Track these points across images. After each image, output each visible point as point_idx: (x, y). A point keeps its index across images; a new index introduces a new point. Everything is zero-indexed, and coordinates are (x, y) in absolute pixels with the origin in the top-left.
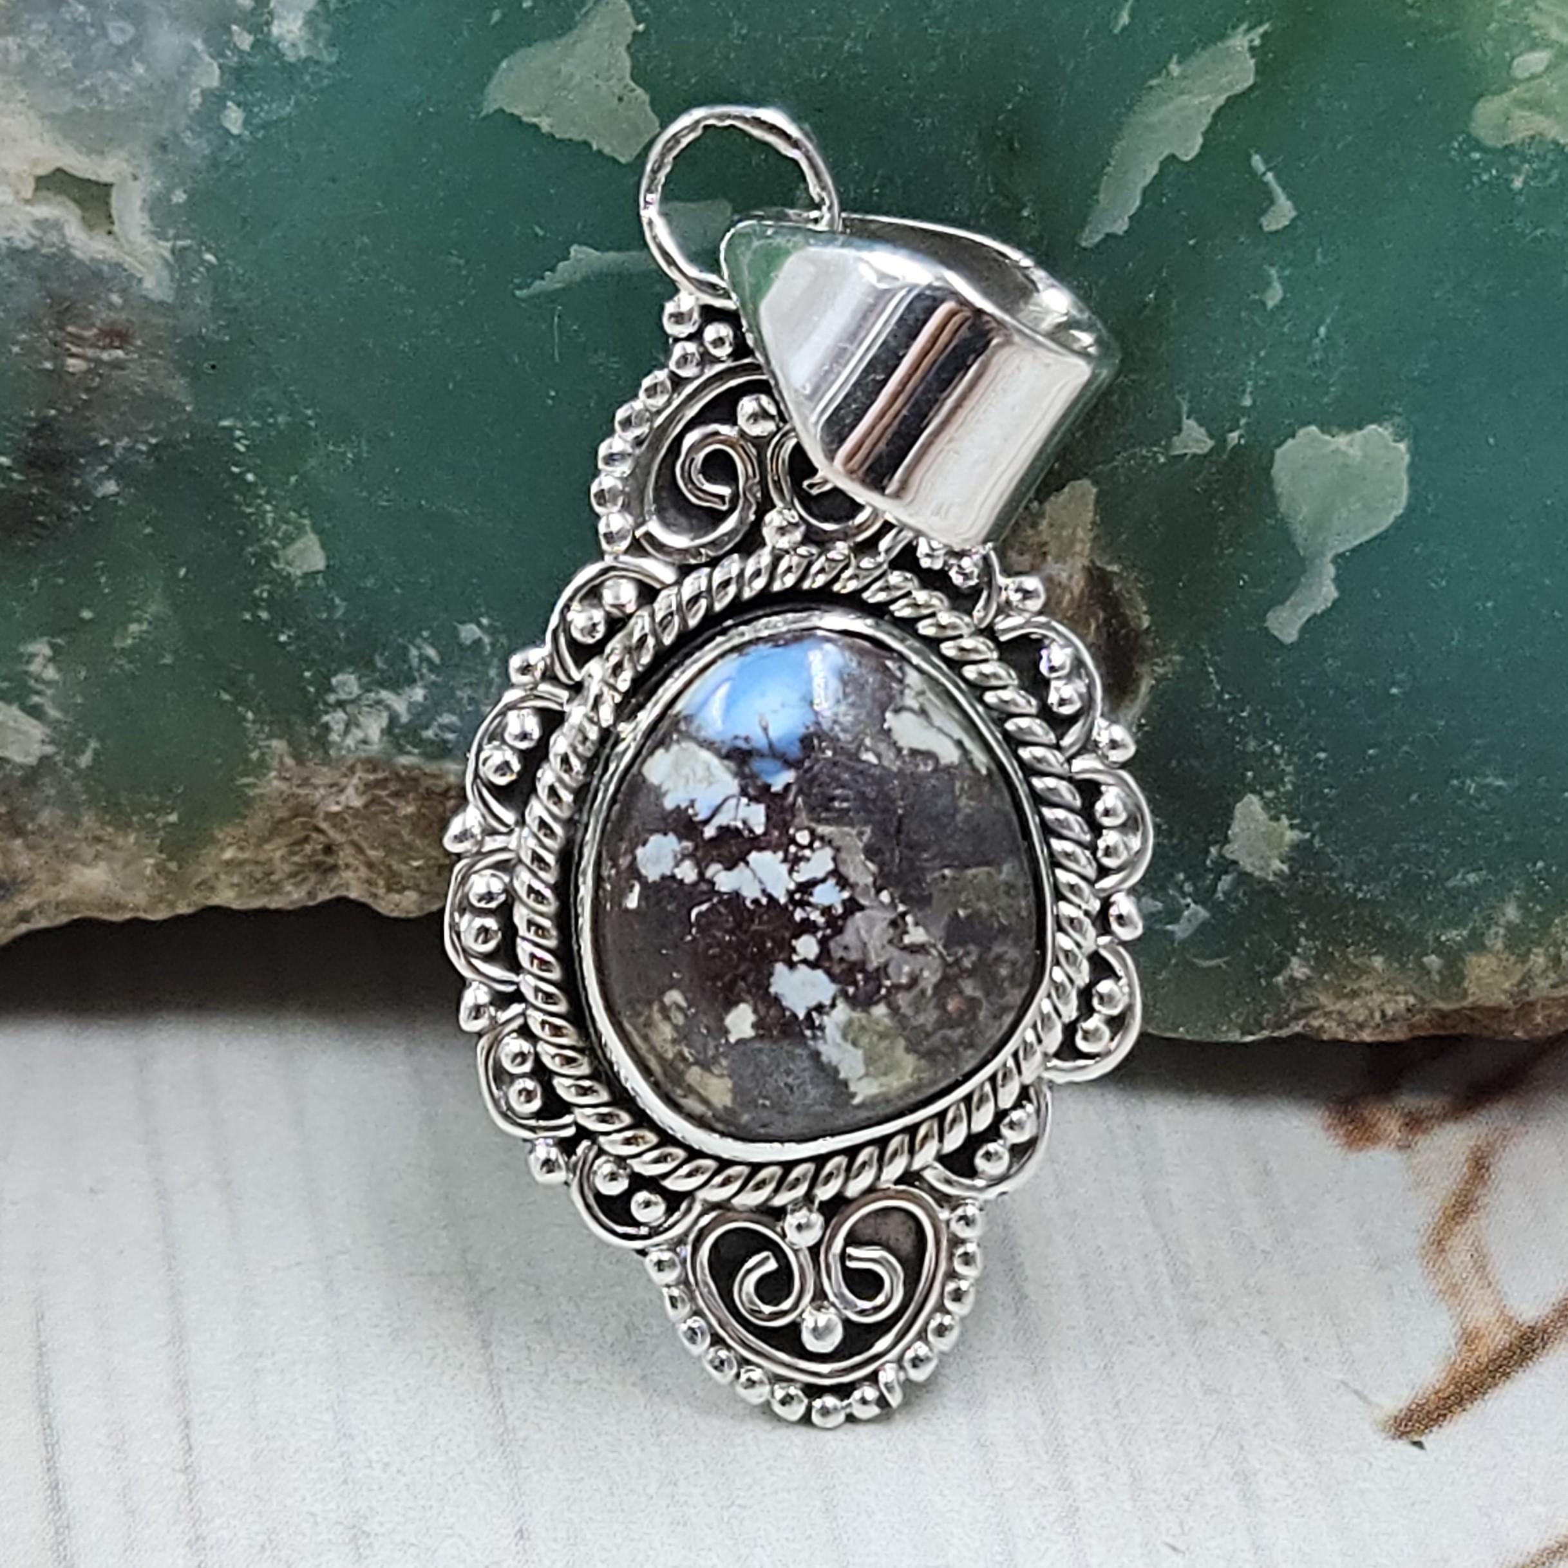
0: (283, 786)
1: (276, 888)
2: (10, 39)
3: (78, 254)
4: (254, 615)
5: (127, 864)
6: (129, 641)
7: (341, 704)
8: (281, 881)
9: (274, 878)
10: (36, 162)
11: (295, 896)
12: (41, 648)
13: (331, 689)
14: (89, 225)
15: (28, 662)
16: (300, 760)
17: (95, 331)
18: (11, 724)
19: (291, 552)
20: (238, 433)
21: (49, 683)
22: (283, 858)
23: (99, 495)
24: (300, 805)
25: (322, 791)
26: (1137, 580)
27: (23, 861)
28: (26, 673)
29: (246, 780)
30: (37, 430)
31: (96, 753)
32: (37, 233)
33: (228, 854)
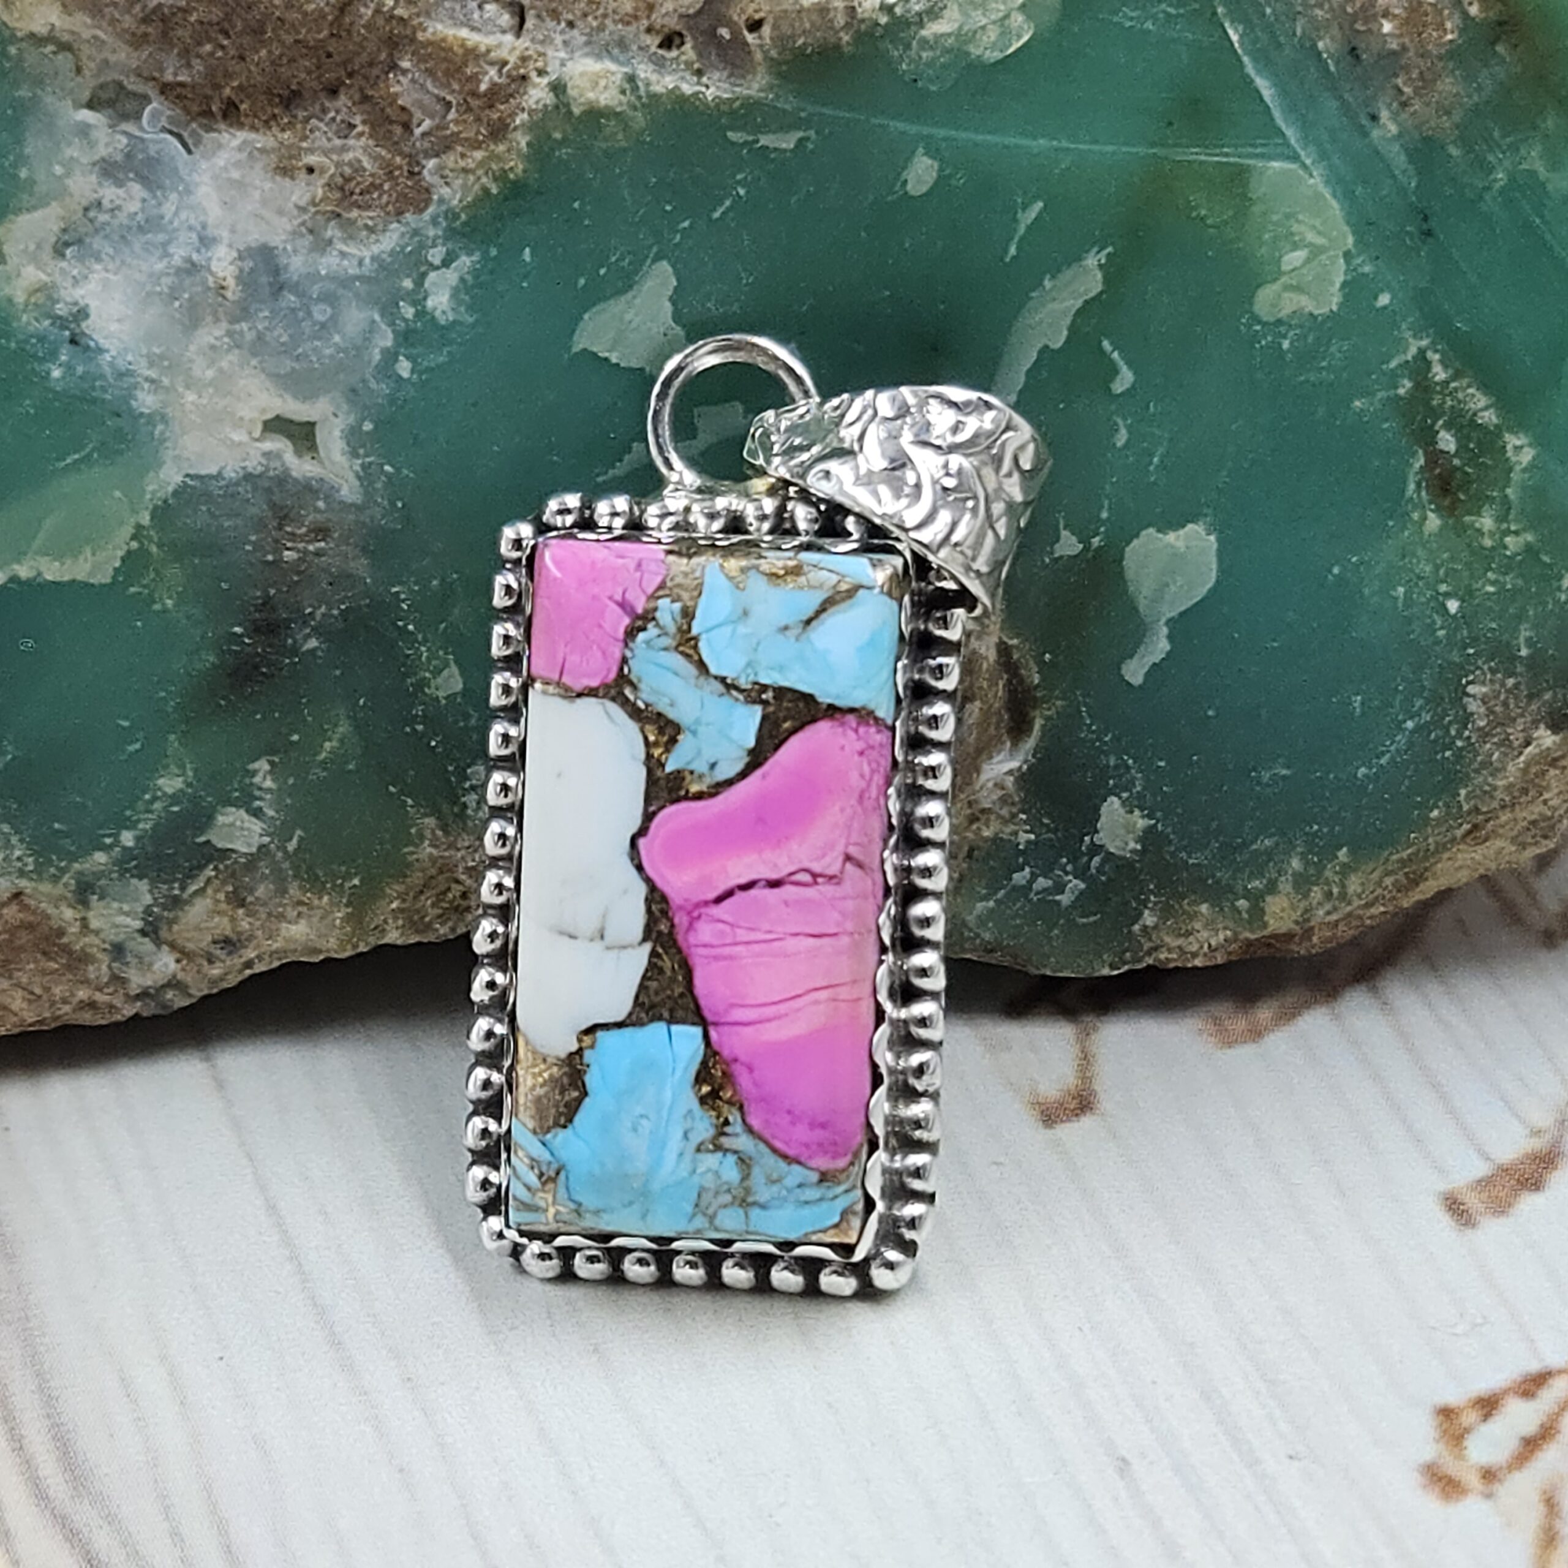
0: (434, 852)
1: (429, 927)
2: (244, 326)
3: (294, 474)
4: (414, 730)
5: (322, 918)
6: (323, 755)
7: (473, 788)
8: (431, 922)
9: (427, 919)
10: (264, 411)
11: (442, 932)
12: (263, 765)
13: (467, 778)
14: (298, 453)
15: (253, 776)
16: (446, 833)
17: (304, 530)
18: (238, 823)
19: (439, 680)
20: (403, 596)
21: (269, 790)
22: (433, 905)
23: (305, 648)
24: (444, 865)
25: (463, 852)
26: (1031, 649)
27: (245, 925)
28: (252, 784)
29: (406, 850)
30: (263, 604)
31: (301, 839)
32: (264, 462)
33: (394, 905)
